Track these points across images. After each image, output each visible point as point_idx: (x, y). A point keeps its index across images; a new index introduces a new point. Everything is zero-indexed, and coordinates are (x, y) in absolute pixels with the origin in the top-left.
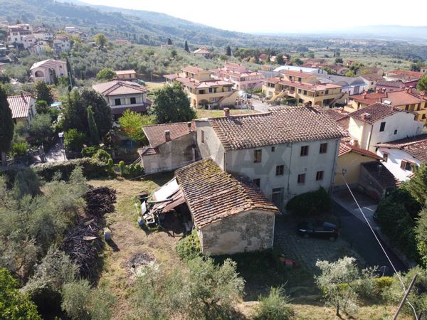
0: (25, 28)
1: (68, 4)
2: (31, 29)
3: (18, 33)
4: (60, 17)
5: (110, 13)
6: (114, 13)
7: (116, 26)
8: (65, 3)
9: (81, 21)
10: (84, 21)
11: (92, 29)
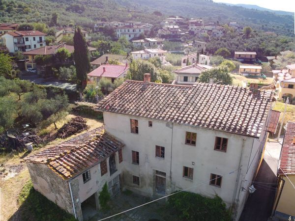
0: (199, 22)
1: (254, 10)
2: (203, 23)
3: (194, 25)
4: (244, 18)
5: (283, 16)
6: (286, 16)
7: (284, 25)
8: (252, 9)
9: (258, 21)
10: (261, 21)
11: (263, 26)
